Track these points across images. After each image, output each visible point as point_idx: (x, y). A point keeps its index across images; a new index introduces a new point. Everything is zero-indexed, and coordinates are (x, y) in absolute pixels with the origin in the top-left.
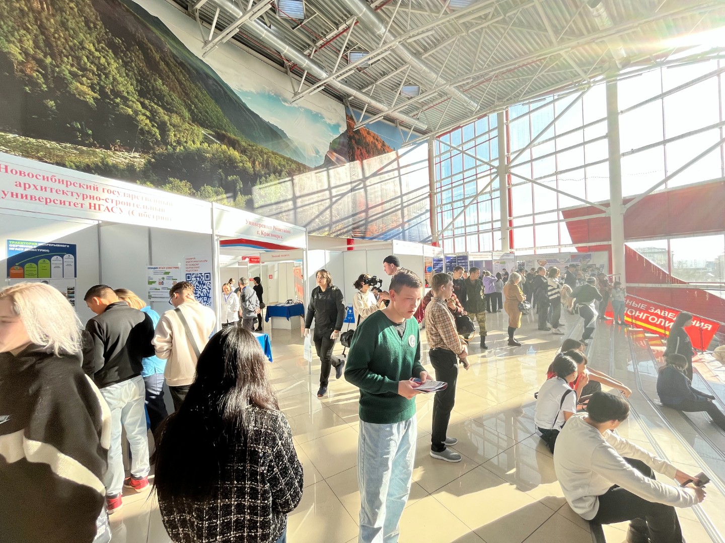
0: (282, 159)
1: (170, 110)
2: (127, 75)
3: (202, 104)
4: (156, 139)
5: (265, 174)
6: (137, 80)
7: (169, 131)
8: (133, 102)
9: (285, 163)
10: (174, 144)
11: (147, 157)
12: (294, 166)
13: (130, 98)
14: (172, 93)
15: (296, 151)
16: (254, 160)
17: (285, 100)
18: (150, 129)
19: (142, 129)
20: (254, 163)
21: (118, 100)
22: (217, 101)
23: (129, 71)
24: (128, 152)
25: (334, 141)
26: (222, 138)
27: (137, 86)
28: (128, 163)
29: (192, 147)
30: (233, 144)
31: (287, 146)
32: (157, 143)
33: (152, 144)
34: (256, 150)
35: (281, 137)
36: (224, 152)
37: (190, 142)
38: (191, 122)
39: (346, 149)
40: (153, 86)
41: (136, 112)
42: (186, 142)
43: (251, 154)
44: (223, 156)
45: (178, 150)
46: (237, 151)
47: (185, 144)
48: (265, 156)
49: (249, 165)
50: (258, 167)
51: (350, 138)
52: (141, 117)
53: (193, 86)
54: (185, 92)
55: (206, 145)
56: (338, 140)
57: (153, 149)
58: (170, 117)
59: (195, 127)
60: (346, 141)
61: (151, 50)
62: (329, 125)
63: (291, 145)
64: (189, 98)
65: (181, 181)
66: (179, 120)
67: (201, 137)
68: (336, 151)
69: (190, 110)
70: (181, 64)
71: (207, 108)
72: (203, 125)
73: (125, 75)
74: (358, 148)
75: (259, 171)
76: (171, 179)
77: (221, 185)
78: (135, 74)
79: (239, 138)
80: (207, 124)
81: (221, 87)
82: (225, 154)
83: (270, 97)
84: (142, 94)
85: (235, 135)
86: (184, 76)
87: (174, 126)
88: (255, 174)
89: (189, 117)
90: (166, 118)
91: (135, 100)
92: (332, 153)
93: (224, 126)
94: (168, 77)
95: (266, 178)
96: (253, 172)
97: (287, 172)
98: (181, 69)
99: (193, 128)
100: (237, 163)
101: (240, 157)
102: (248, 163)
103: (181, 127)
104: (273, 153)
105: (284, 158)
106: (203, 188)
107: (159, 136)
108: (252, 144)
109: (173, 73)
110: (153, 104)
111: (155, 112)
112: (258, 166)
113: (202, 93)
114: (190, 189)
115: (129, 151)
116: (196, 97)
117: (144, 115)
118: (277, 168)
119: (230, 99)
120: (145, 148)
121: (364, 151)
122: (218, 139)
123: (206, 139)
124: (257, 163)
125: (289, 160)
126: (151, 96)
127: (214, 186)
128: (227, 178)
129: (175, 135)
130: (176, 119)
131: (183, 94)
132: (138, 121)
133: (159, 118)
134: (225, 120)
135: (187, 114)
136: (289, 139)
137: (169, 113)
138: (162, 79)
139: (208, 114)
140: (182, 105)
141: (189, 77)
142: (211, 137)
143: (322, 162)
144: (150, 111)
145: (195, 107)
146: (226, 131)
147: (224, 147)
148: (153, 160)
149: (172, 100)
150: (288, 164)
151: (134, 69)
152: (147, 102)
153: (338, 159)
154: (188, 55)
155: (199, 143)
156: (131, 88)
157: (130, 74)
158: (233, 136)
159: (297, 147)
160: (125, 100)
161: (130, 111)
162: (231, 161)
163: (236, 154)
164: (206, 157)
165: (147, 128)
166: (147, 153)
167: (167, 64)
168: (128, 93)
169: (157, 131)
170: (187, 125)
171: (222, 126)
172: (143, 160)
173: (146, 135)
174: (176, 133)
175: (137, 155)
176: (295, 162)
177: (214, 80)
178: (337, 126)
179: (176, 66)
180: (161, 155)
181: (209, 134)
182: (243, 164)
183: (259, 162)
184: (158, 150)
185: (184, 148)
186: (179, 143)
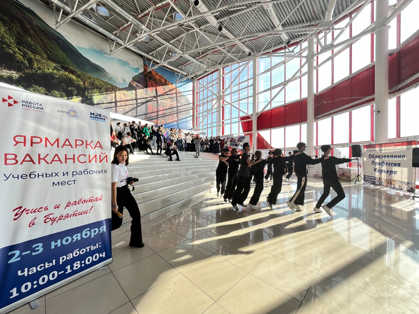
0: (102, 82)
1: (35, 52)
2: (10, 34)
3: (55, 51)
4: (26, 66)
5: (91, 88)
6: (16, 37)
7: (34, 62)
8: (13, 47)
9: (104, 84)
10: (37, 69)
11: (20, 74)
12: (109, 86)
13: (12, 45)
14: (36, 45)
15: (111, 79)
16: (85, 81)
17: (106, 54)
18: (23, 61)
19: (18, 60)
20: (84, 83)
21: (5, 46)
22: (63, 51)
23: (12, 32)
25: (135, 76)
26: (65, 69)
27: (16, 40)
28: (9, 76)
29: (47, 71)
30: (72, 72)
31: (106, 76)
32: (27, 68)
33: (23, 68)
34: (86, 76)
35: (102, 72)
36: (66, 76)
37: (46, 69)
38: (47, 59)
39: (142, 81)
40: (25, 41)
41: (15, 52)
42: (44, 69)
43: (83, 78)
45: (39, 72)
46: (75, 76)
47: (43, 70)
48: (92, 80)
49: (81, 83)
50: (87, 85)
51: (145, 76)
52: (18, 55)
53: (49, 42)
54: (44, 45)
55: (56, 71)
56: (138, 76)
57: (24, 70)
58: (35, 56)
59: (50, 62)
60: (143, 77)
61: (25, 24)
62: (133, 68)
63: (108, 76)
64: (47, 48)
65: (40, 87)
66: (40, 58)
67: (53, 67)
68: (136, 81)
69: (47, 54)
70: (43, 31)
71: (58, 54)
72: (54, 61)
73: (9, 34)
74: (150, 81)
75: (88, 87)
76: (34, 86)
77: (63, 91)
78: (15, 34)
79: (76, 70)
80: (57, 61)
81: (67, 44)
83: (96, 51)
84: (19, 44)
85: (74, 68)
86: (45, 37)
87: (37, 61)
89: (46, 57)
90: (33, 56)
91: (14, 47)
92: (133, 82)
93: (67, 63)
94: (35, 37)
95: (92, 90)
96: (84, 87)
97: (105, 89)
98: (43, 33)
99: (48, 62)
100: (74, 81)
101: (76, 79)
103: (41, 61)
104: (97, 79)
105: (103, 82)
106: (53, 91)
107: (28, 65)
108: (84, 73)
109: (38, 35)
110: (25, 49)
111: (26, 53)
113: (55, 46)
114: (44, 91)
115: (10, 70)
116: (51, 48)
117: (19, 54)
118: (99, 86)
119: (72, 50)
120: (18, 70)
121: (153, 83)
122: (63, 69)
123: (55, 68)
124: (86, 82)
125: (107, 83)
126: (24, 46)
127: (59, 91)
128: (67, 88)
129: (37, 65)
130: (38, 57)
131: (43, 46)
132: (15, 56)
133: (28, 56)
134: (68, 60)
135: (45, 56)
136: (107, 73)
137: (34, 54)
138: (31, 38)
139: (58, 56)
140: (42, 51)
141: (48, 38)
142: (59, 68)
143: (127, 86)
144: (23, 52)
145: (50, 52)
146: (68, 65)
147: (67, 73)
148: (23, 76)
149: (37, 48)
151: (14, 32)
152: (21, 48)
153: (137, 85)
154: (47, 27)
155: (51, 70)
156: (12, 41)
157: (12, 34)
158: (72, 68)
159: (111, 77)
160: (9, 46)
161: (11, 51)
162: (71, 80)
163: (74, 77)
164: (55, 77)
165: (20, 60)
166: (20, 72)
167: (35, 31)
168: (10, 43)
169: (27, 62)
170: (45, 61)
171: (66, 63)
172: (17, 75)
173: (20, 64)
175: (14, 72)
176: (110, 84)
177: (63, 40)
178: (138, 69)
179: (40, 32)
180: (28, 73)
181: (57, 66)
182: (78, 82)
183: (87, 82)
184: (27, 71)
185: (42, 71)
186: (39, 69)
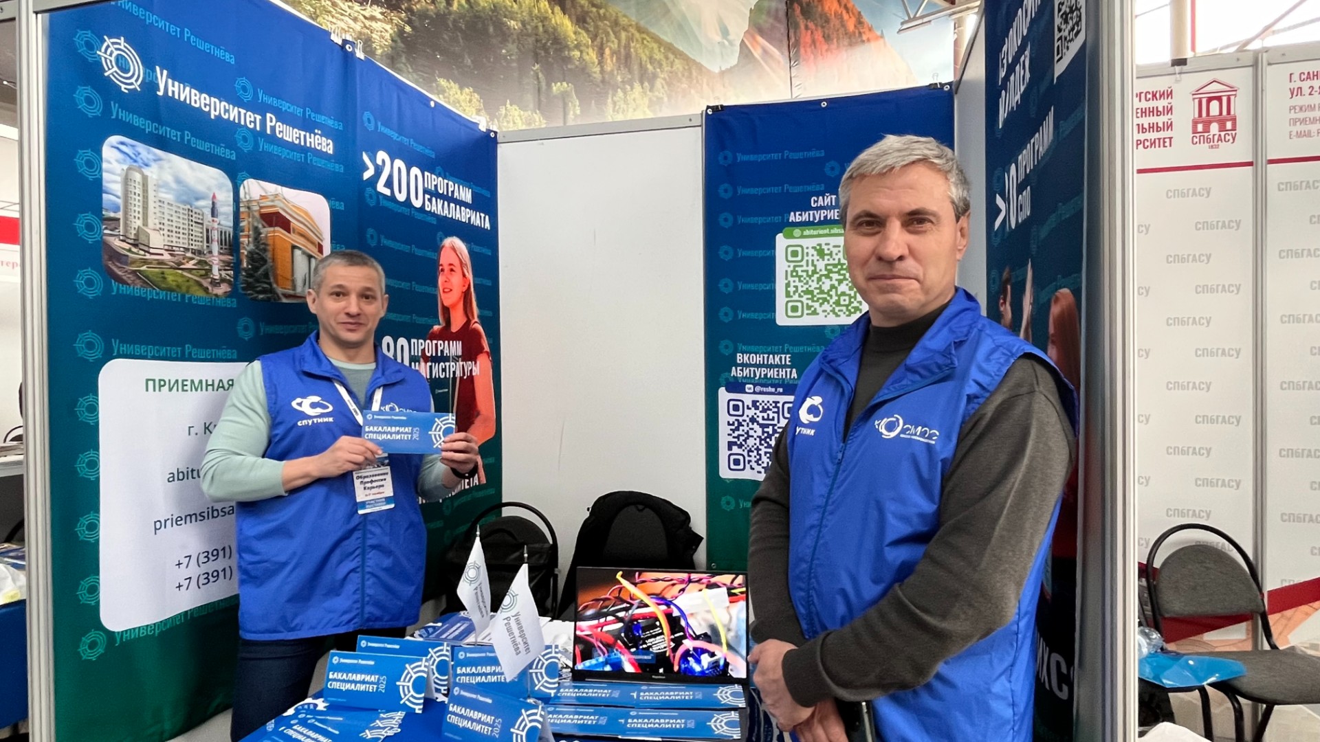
0: (655, 46)
5: (623, 82)
9: (662, 57)
11: (396, 20)
15: (682, 26)
16: (602, 44)
20: (601, 51)
24: (361, 4)
25: (758, 7)
28: (360, 33)
31: (667, 11)
34: (604, 18)
39: (782, 29)
43: (597, 27)
44: (541, 29)
49: (592, 56)
60: (781, 6)
68: (761, 31)
74: (807, 28)
76: (443, 82)
77: (537, 103)
82: (546, 23)
95: (625, 93)
96: (599, 75)
97: (664, 79)
101: (575, 33)
102: (590, 51)
104: (639, 29)
105: (660, 42)
112: (609, 61)
118: (646, 69)
121: (818, 34)
124: (607, 51)
125: (672, 50)
127: (523, 108)
128: (549, 86)
143: (734, 59)
148: (408, 29)
150: (667, 58)
159: (684, 17)
163: (568, 25)
164: (509, 28)
172: (388, 27)
175: (376, 11)
176: (681, 55)
182: (581, 52)
183: (611, 49)
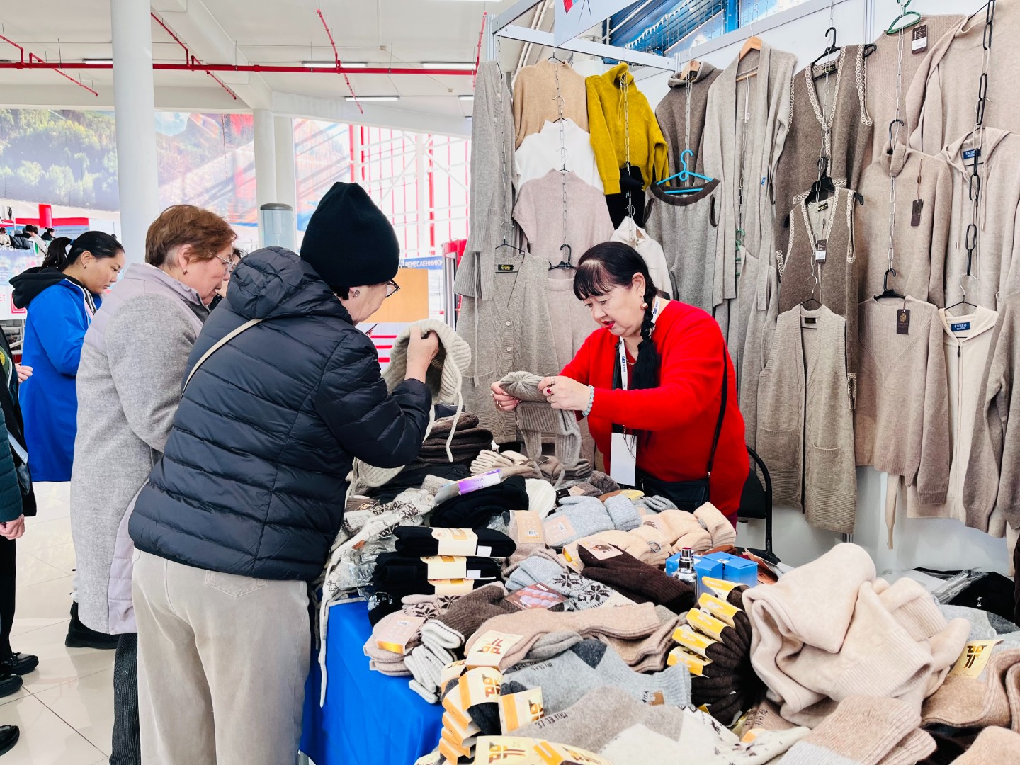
4: (10, 124)
7: (20, 114)
10: (25, 127)
18: (5, 115)
26: (67, 114)
29: (41, 127)
30: (78, 118)
32: (12, 128)
33: (8, 130)
36: (69, 129)
37: (38, 123)
42: (35, 123)
45: (28, 133)
46: (83, 125)
47: (34, 126)
48: (113, 128)
50: (105, 142)
55: (53, 122)
57: (9, 134)
59: (42, 106)
65: (32, 163)
67: (47, 118)
75: (107, 145)
79: (83, 110)
85: (79, 108)
88: (102, 149)
92: (197, 116)
100: (82, 138)
106: (51, 168)
107: (13, 121)
108: (98, 116)
114: (39, 171)
122: (63, 116)
123: (52, 117)
129: (25, 118)
142: (57, 114)
147: (69, 122)
155: (46, 123)
158: (78, 110)
162: (77, 137)
169: (11, 116)
174: (26, 115)
180: (15, 139)
181: (55, 111)
184: (13, 135)
185: (34, 129)
186: (29, 125)
